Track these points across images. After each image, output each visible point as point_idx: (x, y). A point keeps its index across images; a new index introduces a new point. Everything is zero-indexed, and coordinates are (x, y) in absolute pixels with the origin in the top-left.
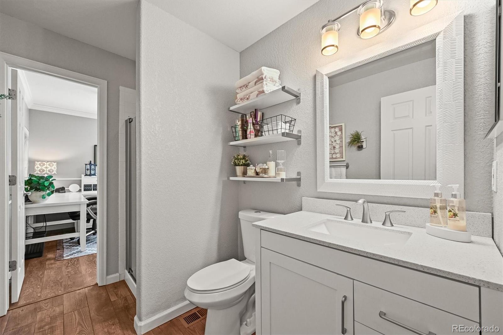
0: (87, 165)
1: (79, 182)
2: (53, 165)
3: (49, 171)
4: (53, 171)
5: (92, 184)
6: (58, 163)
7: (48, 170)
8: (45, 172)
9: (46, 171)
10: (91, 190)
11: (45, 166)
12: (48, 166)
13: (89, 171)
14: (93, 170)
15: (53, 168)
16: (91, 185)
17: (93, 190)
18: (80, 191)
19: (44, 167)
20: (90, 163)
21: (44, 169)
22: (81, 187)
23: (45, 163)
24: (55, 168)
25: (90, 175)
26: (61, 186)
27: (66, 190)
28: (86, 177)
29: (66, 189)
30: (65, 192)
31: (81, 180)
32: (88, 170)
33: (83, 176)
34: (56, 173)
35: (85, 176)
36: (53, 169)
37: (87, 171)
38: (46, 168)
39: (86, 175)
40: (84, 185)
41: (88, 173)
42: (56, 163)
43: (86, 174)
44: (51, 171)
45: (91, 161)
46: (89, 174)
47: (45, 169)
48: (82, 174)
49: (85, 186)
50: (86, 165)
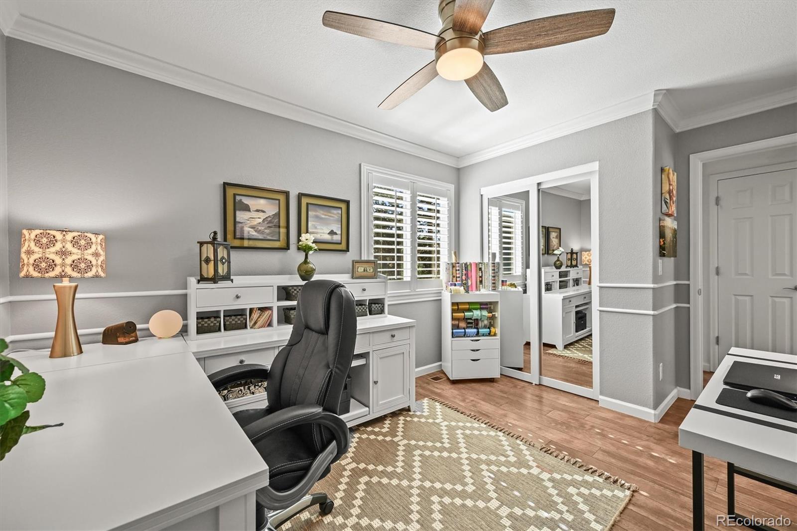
0: (205, 245)
1: (181, 305)
2: (89, 244)
3: (74, 266)
4: (89, 266)
5: (222, 309)
6: (110, 238)
7: (69, 261)
8: (58, 270)
9: (63, 265)
10: (219, 330)
11: (59, 246)
12: (69, 246)
13: (212, 264)
14: (223, 264)
15: (88, 254)
16: (218, 312)
17: (225, 329)
18: (184, 331)
19: (53, 249)
20: (215, 239)
21: (52, 256)
22: (185, 317)
23: (59, 236)
24: (96, 255)
25: (215, 279)
26: (122, 321)
27: (141, 330)
28: (203, 285)
29: (138, 326)
30: (136, 340)
31: (186, 295)
32: (207, 261)
33: (193, 281)
34: (102, 275)
35: (199, 282)
36: (90, 258)
37: (204, 264)
38: (63, 253)
39: (202, 279)
40: (198, 313)
41: (209, 271)
42: (101, 237)
43: (201, 275)
44: (83, 266)
45: (215, 233)
46: (211, 273)
47: (58, 260)
48: (191, 276)
49: (201, 316)
50: (201, 244)
